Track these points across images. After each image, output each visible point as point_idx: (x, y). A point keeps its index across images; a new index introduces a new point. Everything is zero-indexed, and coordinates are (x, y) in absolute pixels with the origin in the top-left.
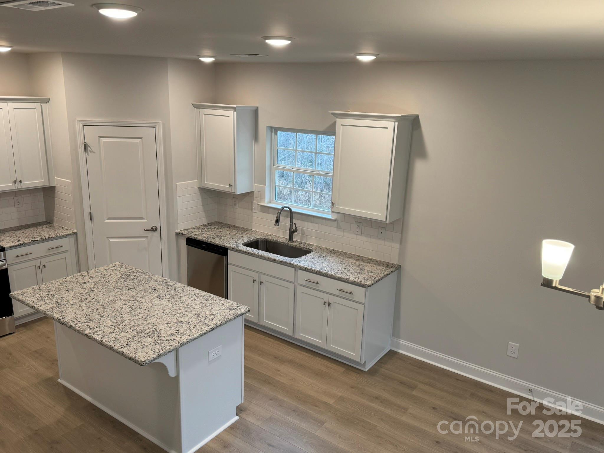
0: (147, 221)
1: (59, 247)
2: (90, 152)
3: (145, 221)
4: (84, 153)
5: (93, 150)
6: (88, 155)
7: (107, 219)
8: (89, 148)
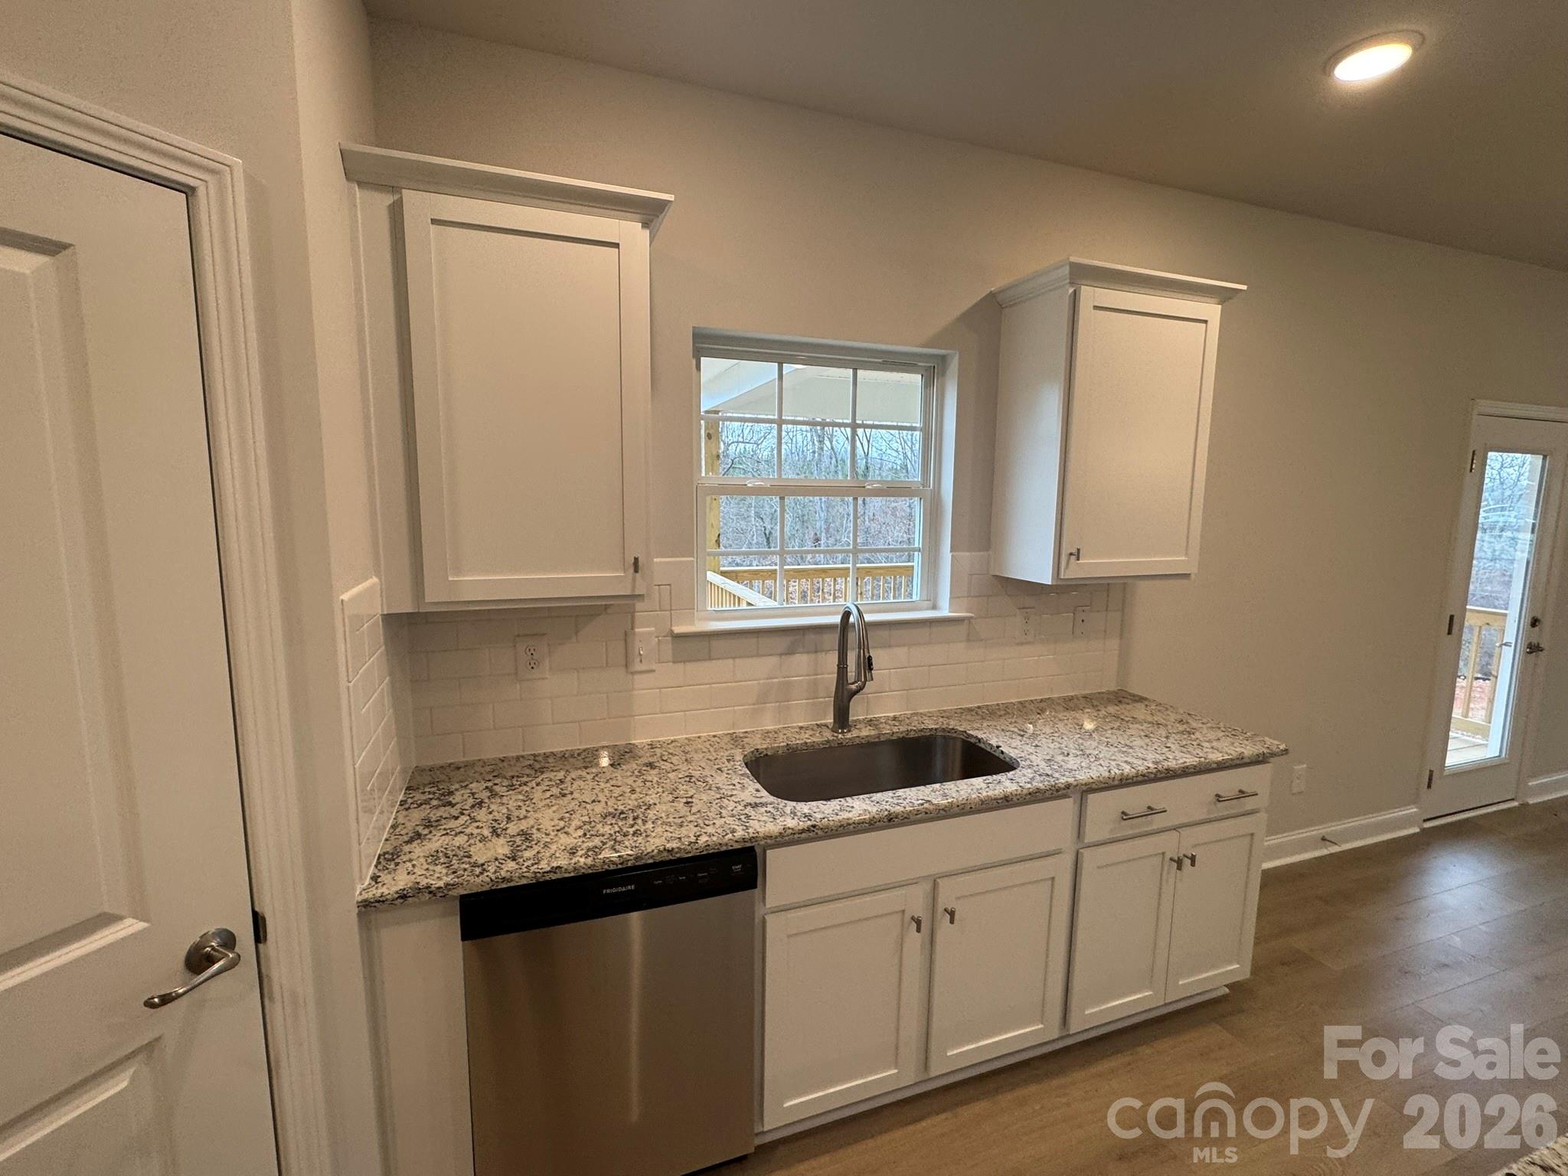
0: (141, 925)
3: (131, 926)
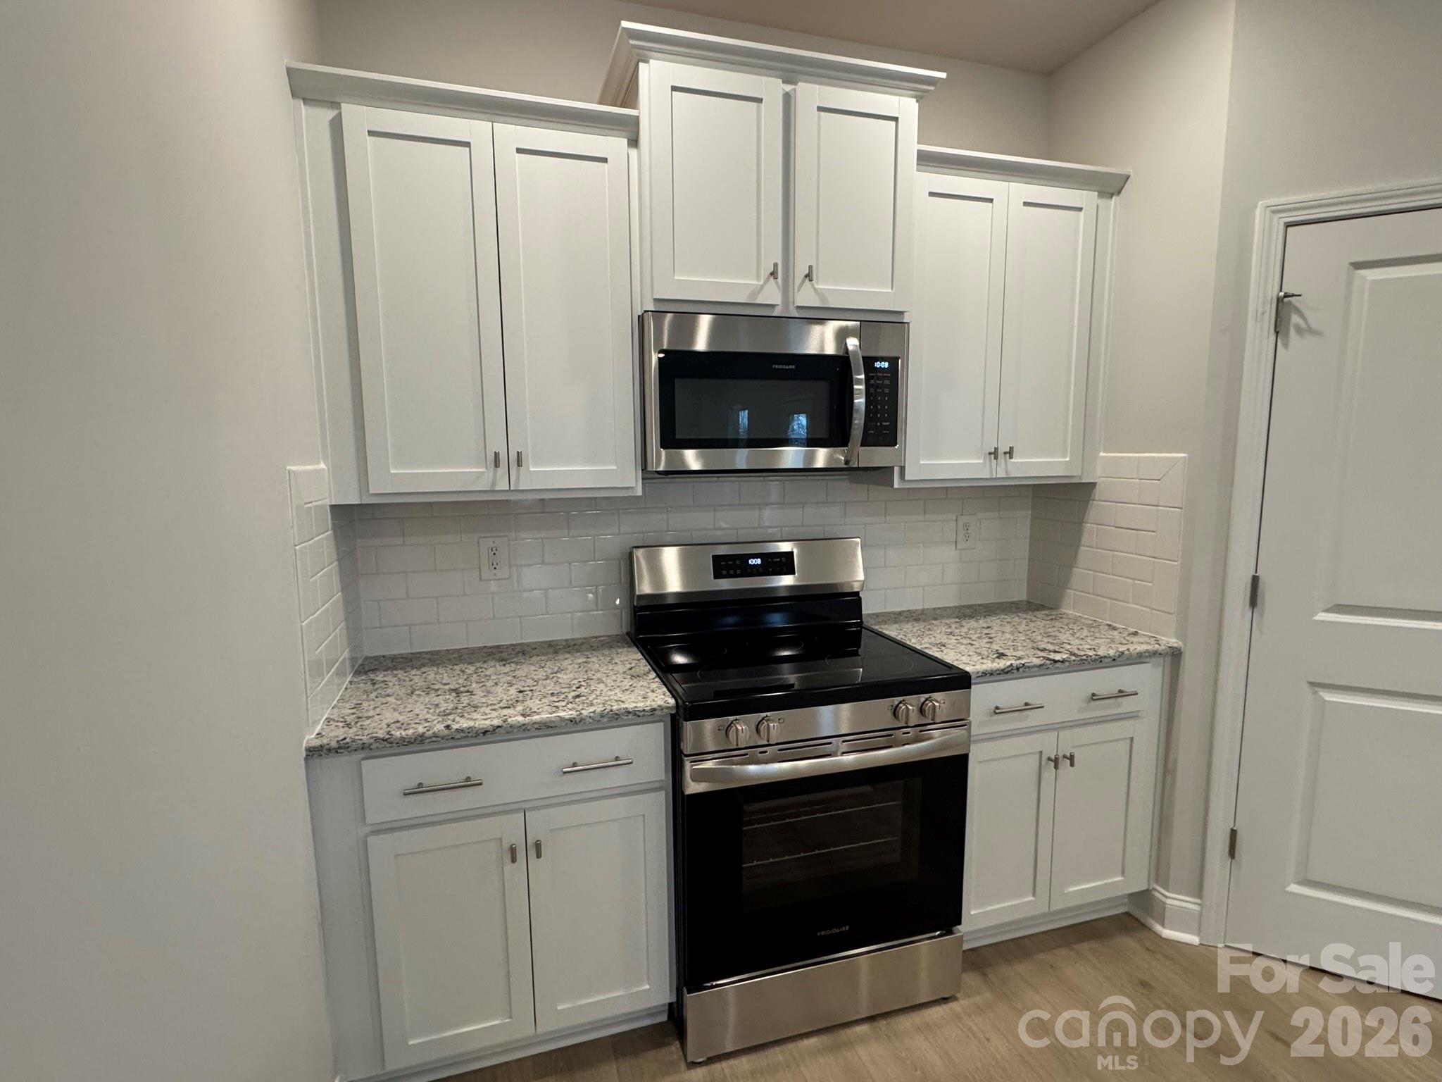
1: (1122, 694)
2: (1299, 330)
4: (1273, 337)
5: (1314, 326)
6: (1286, 345)
7: (1327, 611)
8: (1295, 319)
